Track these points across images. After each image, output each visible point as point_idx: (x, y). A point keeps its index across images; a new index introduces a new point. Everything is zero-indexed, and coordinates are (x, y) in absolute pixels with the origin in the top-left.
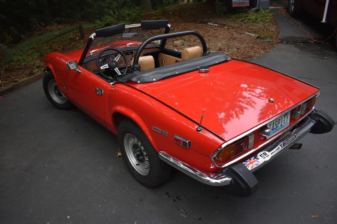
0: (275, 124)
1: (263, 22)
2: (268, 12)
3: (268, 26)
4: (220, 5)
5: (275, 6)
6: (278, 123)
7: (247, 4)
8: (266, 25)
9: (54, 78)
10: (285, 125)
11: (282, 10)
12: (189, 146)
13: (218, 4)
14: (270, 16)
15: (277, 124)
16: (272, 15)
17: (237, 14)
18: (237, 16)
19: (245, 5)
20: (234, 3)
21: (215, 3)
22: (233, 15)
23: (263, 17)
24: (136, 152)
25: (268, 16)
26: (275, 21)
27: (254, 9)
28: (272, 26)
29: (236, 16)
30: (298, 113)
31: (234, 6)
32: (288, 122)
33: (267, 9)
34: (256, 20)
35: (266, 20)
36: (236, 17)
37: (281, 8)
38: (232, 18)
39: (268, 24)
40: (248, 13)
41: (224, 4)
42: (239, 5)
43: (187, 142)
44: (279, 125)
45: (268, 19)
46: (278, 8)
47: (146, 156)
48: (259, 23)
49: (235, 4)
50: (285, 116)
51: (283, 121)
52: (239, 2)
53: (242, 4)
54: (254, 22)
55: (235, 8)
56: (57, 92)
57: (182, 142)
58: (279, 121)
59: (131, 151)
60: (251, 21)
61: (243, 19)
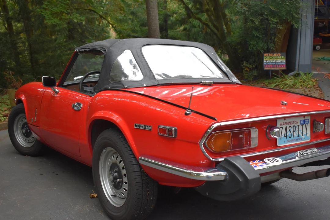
0: (288, 130)
1: (303, 87)
2: (310, 77)
3: (310, 91)
4: (248, 68)
5: (319, 71)
6: (294, 131)
7: (283, 67)
8: (307, 90)
9: (24, 113)
10: (303, 137)
11: (328, 75)
12: (175, 134)
13: (247, 67)
14: (313, 82)
15: (292, 132)
16: (316, 80)
17: (270, 79)
18: (271, 81)
19: (280, 68)
20: (266, 65)
21: (242, 66)
22: (266, 80)
23: (304, 82)
24: (113, 173)
25: (311, 81)
26: (319, 87)
27: (292, 73)
28: (314, 91)
29: (269, 81)
30: (320, 124)
31: (266, 68)
32: (309, 134)
33: (309, 73)
34: (294, 85)
35: (307, 85)
36: (269, 83)
37: (327, 73)
38: (264, 83)
39: (310, 89)
40: (285, 78)
41: (254, 66)
42: (273, 67)
43: (173, 129)
44: (295, 134)
45: (310, 84)
46: (324, 73)
47: (126, 183)
48: (298, 88)
49: (268, 66)
50: (302, 125)
51: (300, 131)
52: (272, 64)
53: (277, 67)
54: (292, 88)
55: (268, 71)
56: (24, 131)
57: (167, 131)
58: (294, 127)
59: (106, 174)
60: (287, 86)
61: (278, 84)
